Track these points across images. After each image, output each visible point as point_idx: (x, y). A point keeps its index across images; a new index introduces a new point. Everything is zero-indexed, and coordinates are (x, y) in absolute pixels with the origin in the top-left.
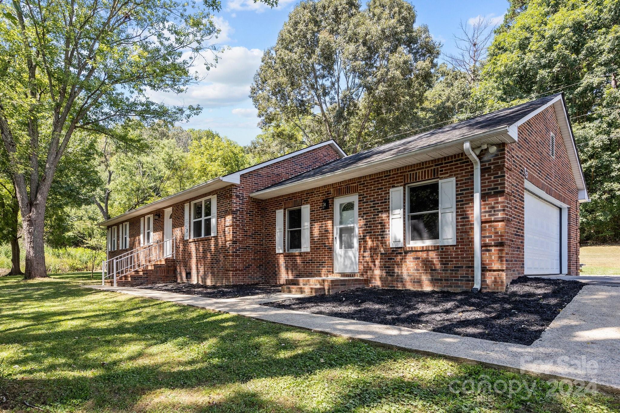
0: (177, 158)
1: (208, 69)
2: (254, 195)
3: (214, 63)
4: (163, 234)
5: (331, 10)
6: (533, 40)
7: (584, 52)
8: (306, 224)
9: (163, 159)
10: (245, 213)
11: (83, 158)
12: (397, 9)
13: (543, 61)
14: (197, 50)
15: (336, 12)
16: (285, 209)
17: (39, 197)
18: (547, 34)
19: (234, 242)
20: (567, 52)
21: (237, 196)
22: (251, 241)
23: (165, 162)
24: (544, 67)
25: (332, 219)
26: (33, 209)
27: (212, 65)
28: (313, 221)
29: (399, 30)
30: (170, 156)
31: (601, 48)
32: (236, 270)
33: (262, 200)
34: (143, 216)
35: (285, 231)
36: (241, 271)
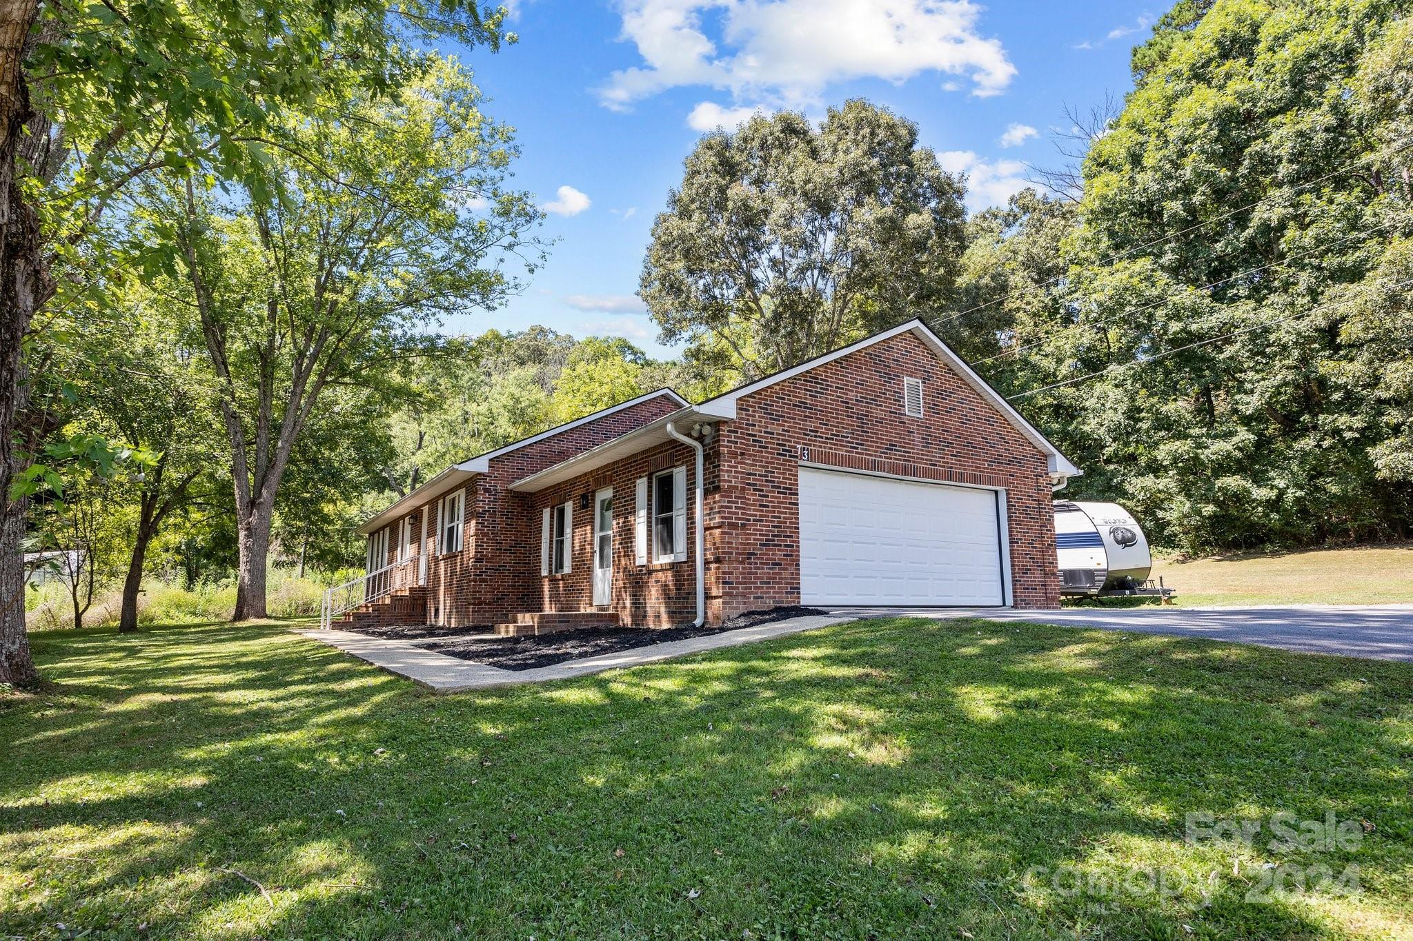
0: (527, 403)
1: (531, 271)
2: (517, 484)
3: (539, 262)
4: (419, 547)
5: (756, 143)
6: (1151, 147)
7: (1246, 163)
8: (568, 530)
9: (505, 407)
10: (498, 515)
11: (357, 419)
12: (867, 131)
13: (1171, 185)
14: (510, 247)
15: (763, 146)
16: (552, 508)
17: (264, 492)
18: (1173, 135)
19: (478, 560)
20: (1211, 167)
21: (486, 490)
22: (507, 558)
23: (509, 411)
24: (1174, 196)
25: (592, 523)
26: (255, 511)
27: (536, 266)
28: (576, 525)
29: (866, 168)
30: (518, 401)
31: (1277, 152)
32: (480, 603)
33: (530, 494)
34: (403, 517)
35: (551, 541)
36: (490, 604)
